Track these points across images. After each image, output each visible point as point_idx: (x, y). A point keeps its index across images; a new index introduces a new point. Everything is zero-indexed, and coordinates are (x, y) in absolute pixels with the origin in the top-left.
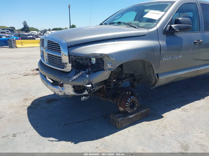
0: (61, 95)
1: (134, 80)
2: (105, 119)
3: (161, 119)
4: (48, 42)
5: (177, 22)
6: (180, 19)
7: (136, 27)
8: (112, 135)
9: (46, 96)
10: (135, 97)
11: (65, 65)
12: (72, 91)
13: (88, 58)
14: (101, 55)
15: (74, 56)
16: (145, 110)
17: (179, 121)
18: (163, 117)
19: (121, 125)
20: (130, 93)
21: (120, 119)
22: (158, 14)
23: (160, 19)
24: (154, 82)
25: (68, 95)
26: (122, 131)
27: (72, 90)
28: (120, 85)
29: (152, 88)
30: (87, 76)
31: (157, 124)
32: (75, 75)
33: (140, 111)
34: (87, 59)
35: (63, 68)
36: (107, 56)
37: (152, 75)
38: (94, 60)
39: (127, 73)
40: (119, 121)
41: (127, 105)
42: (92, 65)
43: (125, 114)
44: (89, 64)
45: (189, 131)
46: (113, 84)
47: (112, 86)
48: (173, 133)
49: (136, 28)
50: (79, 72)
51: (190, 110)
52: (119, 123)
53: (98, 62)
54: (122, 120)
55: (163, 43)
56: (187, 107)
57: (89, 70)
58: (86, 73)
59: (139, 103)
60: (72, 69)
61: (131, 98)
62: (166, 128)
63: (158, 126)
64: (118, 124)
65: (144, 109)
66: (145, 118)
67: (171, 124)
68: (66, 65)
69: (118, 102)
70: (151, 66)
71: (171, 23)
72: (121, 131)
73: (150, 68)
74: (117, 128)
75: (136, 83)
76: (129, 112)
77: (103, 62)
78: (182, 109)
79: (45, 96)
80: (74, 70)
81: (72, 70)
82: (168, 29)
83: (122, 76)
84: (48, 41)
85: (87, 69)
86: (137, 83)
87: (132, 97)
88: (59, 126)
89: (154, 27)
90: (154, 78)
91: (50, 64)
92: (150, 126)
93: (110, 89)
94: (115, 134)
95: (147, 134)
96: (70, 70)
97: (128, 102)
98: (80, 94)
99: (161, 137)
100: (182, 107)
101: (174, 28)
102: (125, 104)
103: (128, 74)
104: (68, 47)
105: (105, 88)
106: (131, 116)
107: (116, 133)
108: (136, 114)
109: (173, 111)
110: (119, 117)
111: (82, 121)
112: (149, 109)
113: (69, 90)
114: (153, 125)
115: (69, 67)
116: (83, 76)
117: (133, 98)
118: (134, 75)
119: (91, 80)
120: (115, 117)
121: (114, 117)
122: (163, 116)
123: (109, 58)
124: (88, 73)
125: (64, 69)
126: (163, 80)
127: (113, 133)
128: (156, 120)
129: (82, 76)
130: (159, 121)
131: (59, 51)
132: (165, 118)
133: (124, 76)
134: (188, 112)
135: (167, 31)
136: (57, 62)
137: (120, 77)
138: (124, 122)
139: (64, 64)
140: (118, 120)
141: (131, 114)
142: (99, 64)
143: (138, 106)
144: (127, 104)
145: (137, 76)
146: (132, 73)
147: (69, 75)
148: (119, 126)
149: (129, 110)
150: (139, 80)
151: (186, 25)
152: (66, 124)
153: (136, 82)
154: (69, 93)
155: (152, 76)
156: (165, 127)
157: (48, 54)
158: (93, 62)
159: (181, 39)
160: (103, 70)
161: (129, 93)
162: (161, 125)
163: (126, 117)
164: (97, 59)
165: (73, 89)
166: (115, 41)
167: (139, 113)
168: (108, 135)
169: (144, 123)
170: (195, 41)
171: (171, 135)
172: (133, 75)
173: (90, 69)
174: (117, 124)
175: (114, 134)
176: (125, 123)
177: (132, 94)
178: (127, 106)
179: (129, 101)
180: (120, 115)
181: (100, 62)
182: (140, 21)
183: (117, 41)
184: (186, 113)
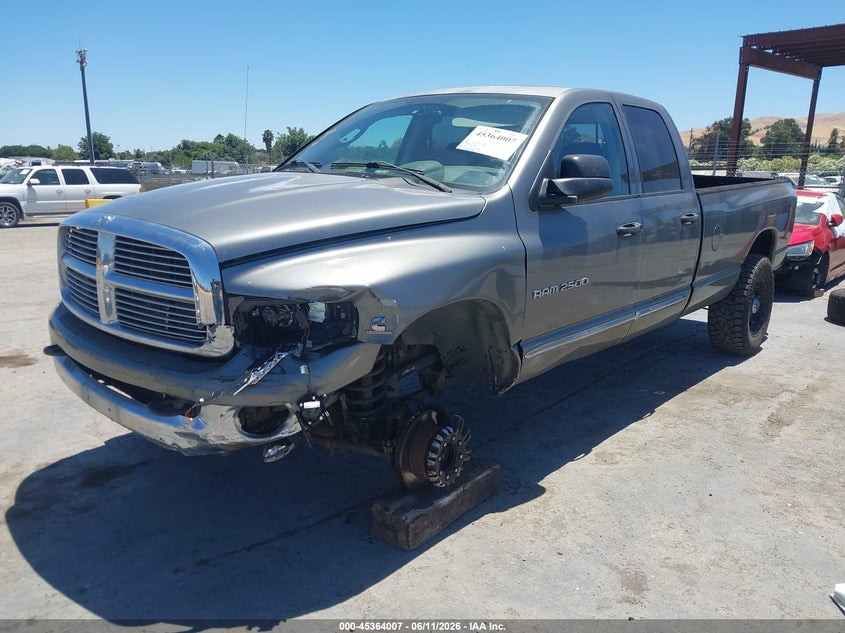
0: (189, 449)
1: (438, 366)
2: (348, 521)
3: (538, 499)
4: (118, 245)
5: (568, 169)
6: (576, 158)
7: (442, 186)
8: (391, 576)
9: (72, 457)
10: (455, 430)
11: (208, 331)
12: (235, 431)
13: (299, 302)
14: (350, 290)
15: (247, 298)
16: (485, 474)
17: (597, 497)
18: (542, 490)
19: (416, 535)
20: (434, 414)
21: (411, 515)
22: (505, 139)
23: (515, 159)
24: (507, 369)
25: (216, 448)
26: (421, 556)
27: (236, 425)
28: (393, 390)
29: (502, 393)
30: (303, 370)
31: (529, 517)
32: (253, 368)
33: (472, 478)
34: (292, 306)
35: (200, 344)
36: (372, 292)
37: (502, 345)
38: (319, 312)
39: (413, 343)
40: (408, 521)
41: (434, 460)
42: (314, 325)
43: (426, 492)
44: (304, 325)
45: (633, 526)
46: (372, 387)
47: (368, 395)
48: (590, 541)
49: (441, 190)
50: (268, 357)
51: (622, 455)
52: (410, 530)
53: (335, 315)
54: (417, 519)
55: (532, 240)
56: (608, 445)
57: (304, 348)
58: (295, 358)
59: (467, 448)
60: (238, 344)
61: (444, 435)
62: (562, 526)
63: (537, 522)
64: (407, 536)
65: (483, 469)
66: (485, 500)
67: (575, 512)
68: (213, 331)
69: (399, 455)
70: (500, 317)
71: (549, 172)
72: (418, 558)
73: (497, 325)
74: (403, 549)
75: (442, 377)
76: (438, 485)
77: (354, 314)
78: (596, 455)
79: (68, 456)
80: (244, 351)
81: (235, 351)
82: (542, 191)
83: (397, 357)
84: (118, 238)
85: (299, 344)
86: (446, 377)
87: (446, 432)
88: (177, 571)
89: (498, 187)
90: (507, 357)
91: (124, 328)
92: (511, 527)
93: (360, 408)
94: (399, 571)
95: (508, 555)
96: (225, 352)
97: (435, 451)
98: (266, 440)
99: (556, 559)
100: (595, 450)
101: (562, 189)
102: (426, 458)
103: (415, 345)
104: (223, 266)
105: (344, 405)
106: (446, 501)
107: (404, 567)
108: (459, 491)
109: (569, 465)
110: (404, 510)
111: (264, 542)
112: (497, 467)
113: (221, 427)
114: (518, 521)
115: (223, 341)
116: (284, 372)
117: (449, 432)
118: (437, 349)
119: (316, 383)
120: (390, 512)
121: (387, 509)
122: (543, 486)
123: (379, 300)
124: (304, 359)
125: (203, 348)
126: (536, 360)
127: (393, 571)
128: (526, 504)
129: (280, 370)
130: (536, 507)
131: (184, 280)
132: (552, 492)
133: (402, 354)
134: (616, 463)
135: (542, 199)
136: (163, 322)
137: (390, 358)
138: (426, 523)
139: (205, 328)
140: (404, 518)
141: (445, 492)
142: (341, 323)
143: (465, 460)
144: (434, 456)
145: (448, 353)
146: (430, 341)
147: (227, 370)
148: (408, 542)
149: (438, 479)
150: (453, 365)
151: (598, 181)
152: (202, 562)
153: (444, 374)
154: (224, 439)
155: (500, 351)
156: (558, 524)
157: (118, 290)
158: (315, 314)
159: (580, 223)
160: (355, 342)
161: (430, 416)
162: (544, 519)
163: (431, 504)
164: (330, 307)
165: (237, 420)
166: (388, 241)
167: (468, 485)
168: (377, 578)
169: (489, 519)
170: (621, 228)
171: (583, 547)
172: (431, 350)
173: (309, 344)
174: (402, 536)
175: (396, 573)
176: (427, 526)
177: (443, 421)
178: (434, 463)
179: (438, 445)
180: (408, 499)
181: (343, 315)
182: (445, 163)
183: (393, 240)
184: (611, 467)
